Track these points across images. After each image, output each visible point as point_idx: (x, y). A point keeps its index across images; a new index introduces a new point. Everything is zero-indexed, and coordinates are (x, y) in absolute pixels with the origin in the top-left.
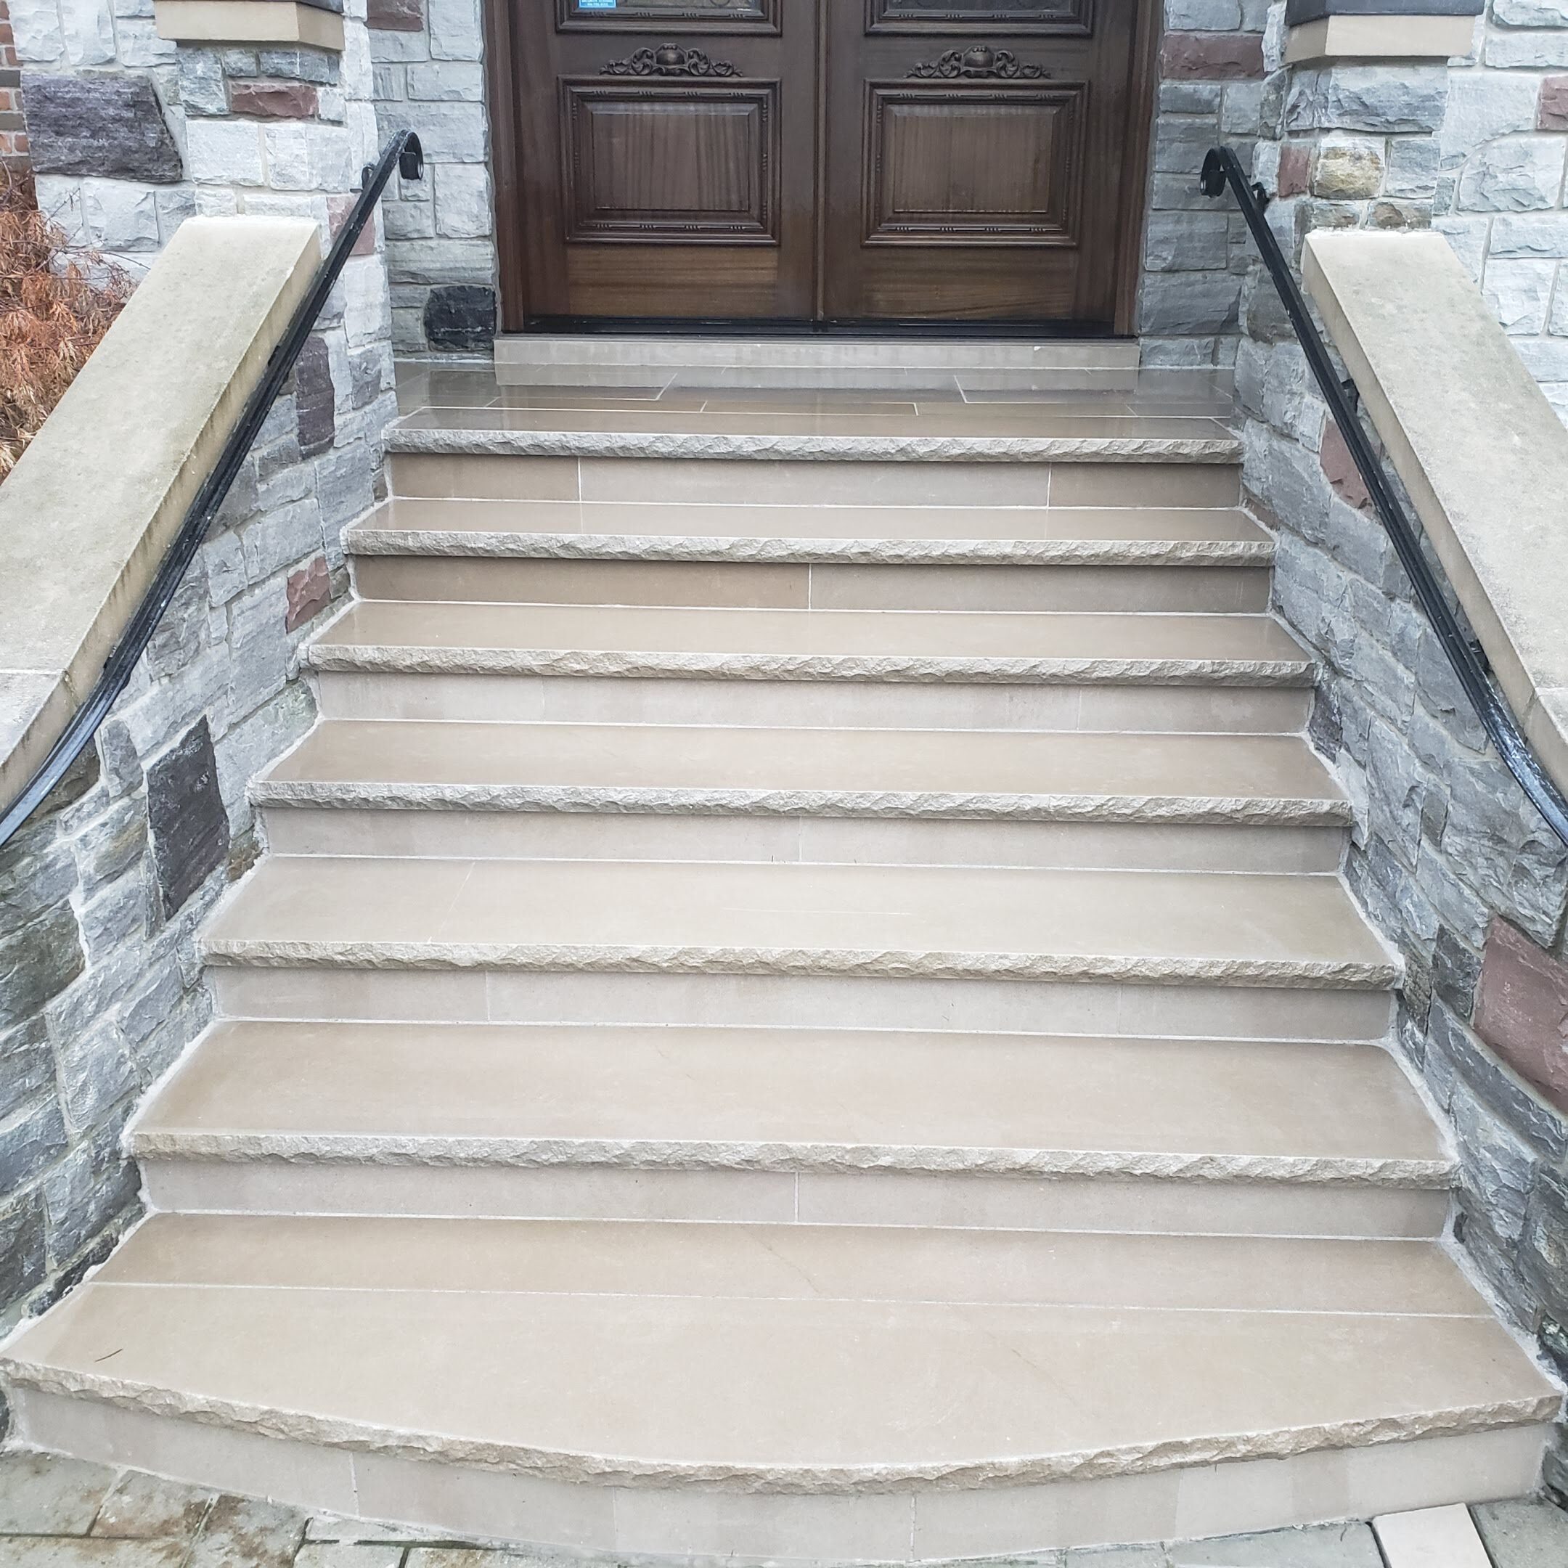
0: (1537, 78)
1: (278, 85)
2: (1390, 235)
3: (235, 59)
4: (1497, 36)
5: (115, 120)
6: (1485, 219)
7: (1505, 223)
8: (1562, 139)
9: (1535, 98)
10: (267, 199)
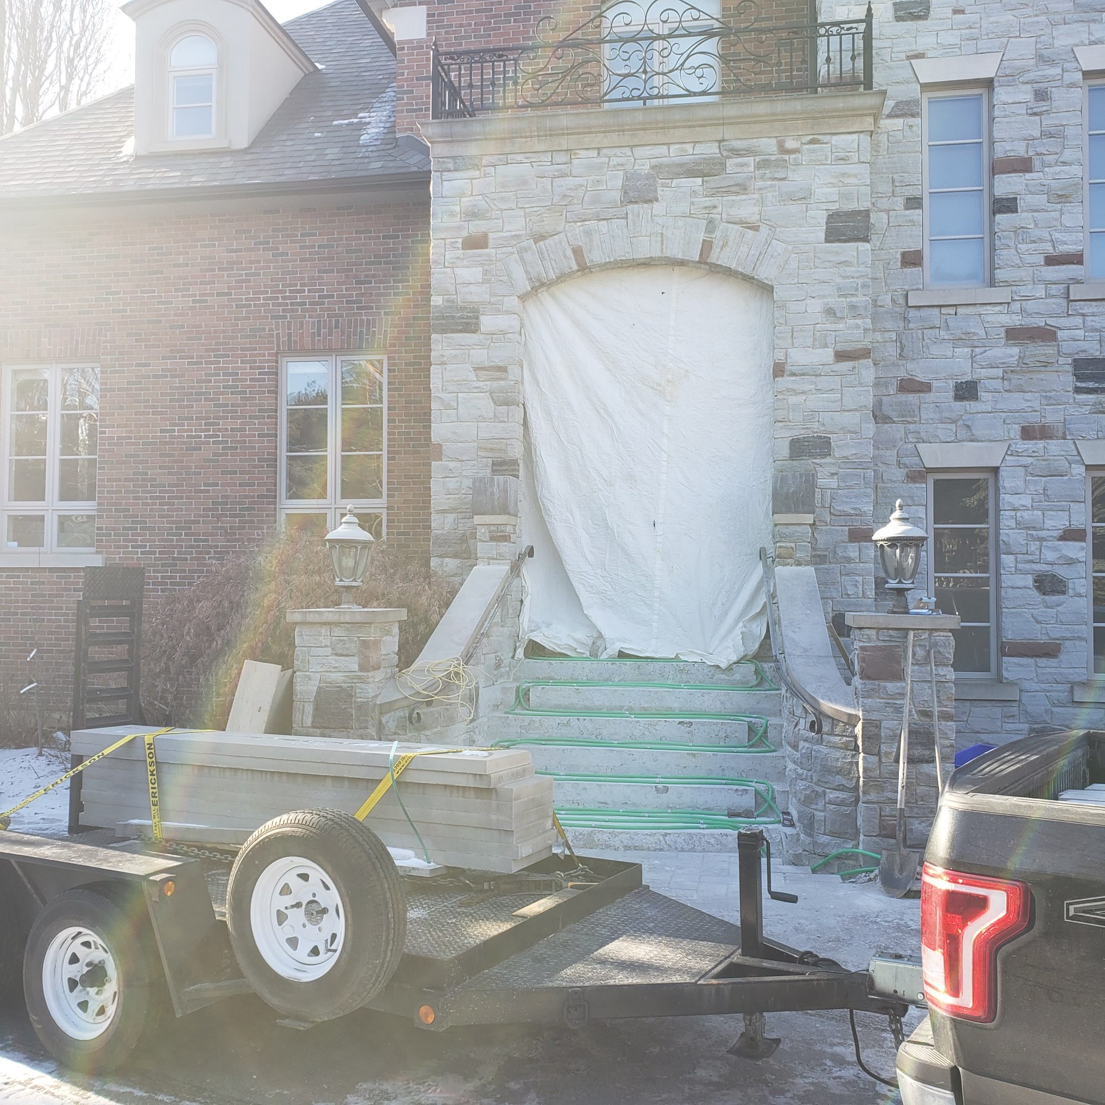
0: (847, 528)
1: (502, 534)
2: (799, 568)
3: (493, 528)
4: (833, 517)
5: (456, 543)
6: (839, 565)
7: (844, 566)
8: (857, 544)
9: (847, 533)
10: (495, 561)
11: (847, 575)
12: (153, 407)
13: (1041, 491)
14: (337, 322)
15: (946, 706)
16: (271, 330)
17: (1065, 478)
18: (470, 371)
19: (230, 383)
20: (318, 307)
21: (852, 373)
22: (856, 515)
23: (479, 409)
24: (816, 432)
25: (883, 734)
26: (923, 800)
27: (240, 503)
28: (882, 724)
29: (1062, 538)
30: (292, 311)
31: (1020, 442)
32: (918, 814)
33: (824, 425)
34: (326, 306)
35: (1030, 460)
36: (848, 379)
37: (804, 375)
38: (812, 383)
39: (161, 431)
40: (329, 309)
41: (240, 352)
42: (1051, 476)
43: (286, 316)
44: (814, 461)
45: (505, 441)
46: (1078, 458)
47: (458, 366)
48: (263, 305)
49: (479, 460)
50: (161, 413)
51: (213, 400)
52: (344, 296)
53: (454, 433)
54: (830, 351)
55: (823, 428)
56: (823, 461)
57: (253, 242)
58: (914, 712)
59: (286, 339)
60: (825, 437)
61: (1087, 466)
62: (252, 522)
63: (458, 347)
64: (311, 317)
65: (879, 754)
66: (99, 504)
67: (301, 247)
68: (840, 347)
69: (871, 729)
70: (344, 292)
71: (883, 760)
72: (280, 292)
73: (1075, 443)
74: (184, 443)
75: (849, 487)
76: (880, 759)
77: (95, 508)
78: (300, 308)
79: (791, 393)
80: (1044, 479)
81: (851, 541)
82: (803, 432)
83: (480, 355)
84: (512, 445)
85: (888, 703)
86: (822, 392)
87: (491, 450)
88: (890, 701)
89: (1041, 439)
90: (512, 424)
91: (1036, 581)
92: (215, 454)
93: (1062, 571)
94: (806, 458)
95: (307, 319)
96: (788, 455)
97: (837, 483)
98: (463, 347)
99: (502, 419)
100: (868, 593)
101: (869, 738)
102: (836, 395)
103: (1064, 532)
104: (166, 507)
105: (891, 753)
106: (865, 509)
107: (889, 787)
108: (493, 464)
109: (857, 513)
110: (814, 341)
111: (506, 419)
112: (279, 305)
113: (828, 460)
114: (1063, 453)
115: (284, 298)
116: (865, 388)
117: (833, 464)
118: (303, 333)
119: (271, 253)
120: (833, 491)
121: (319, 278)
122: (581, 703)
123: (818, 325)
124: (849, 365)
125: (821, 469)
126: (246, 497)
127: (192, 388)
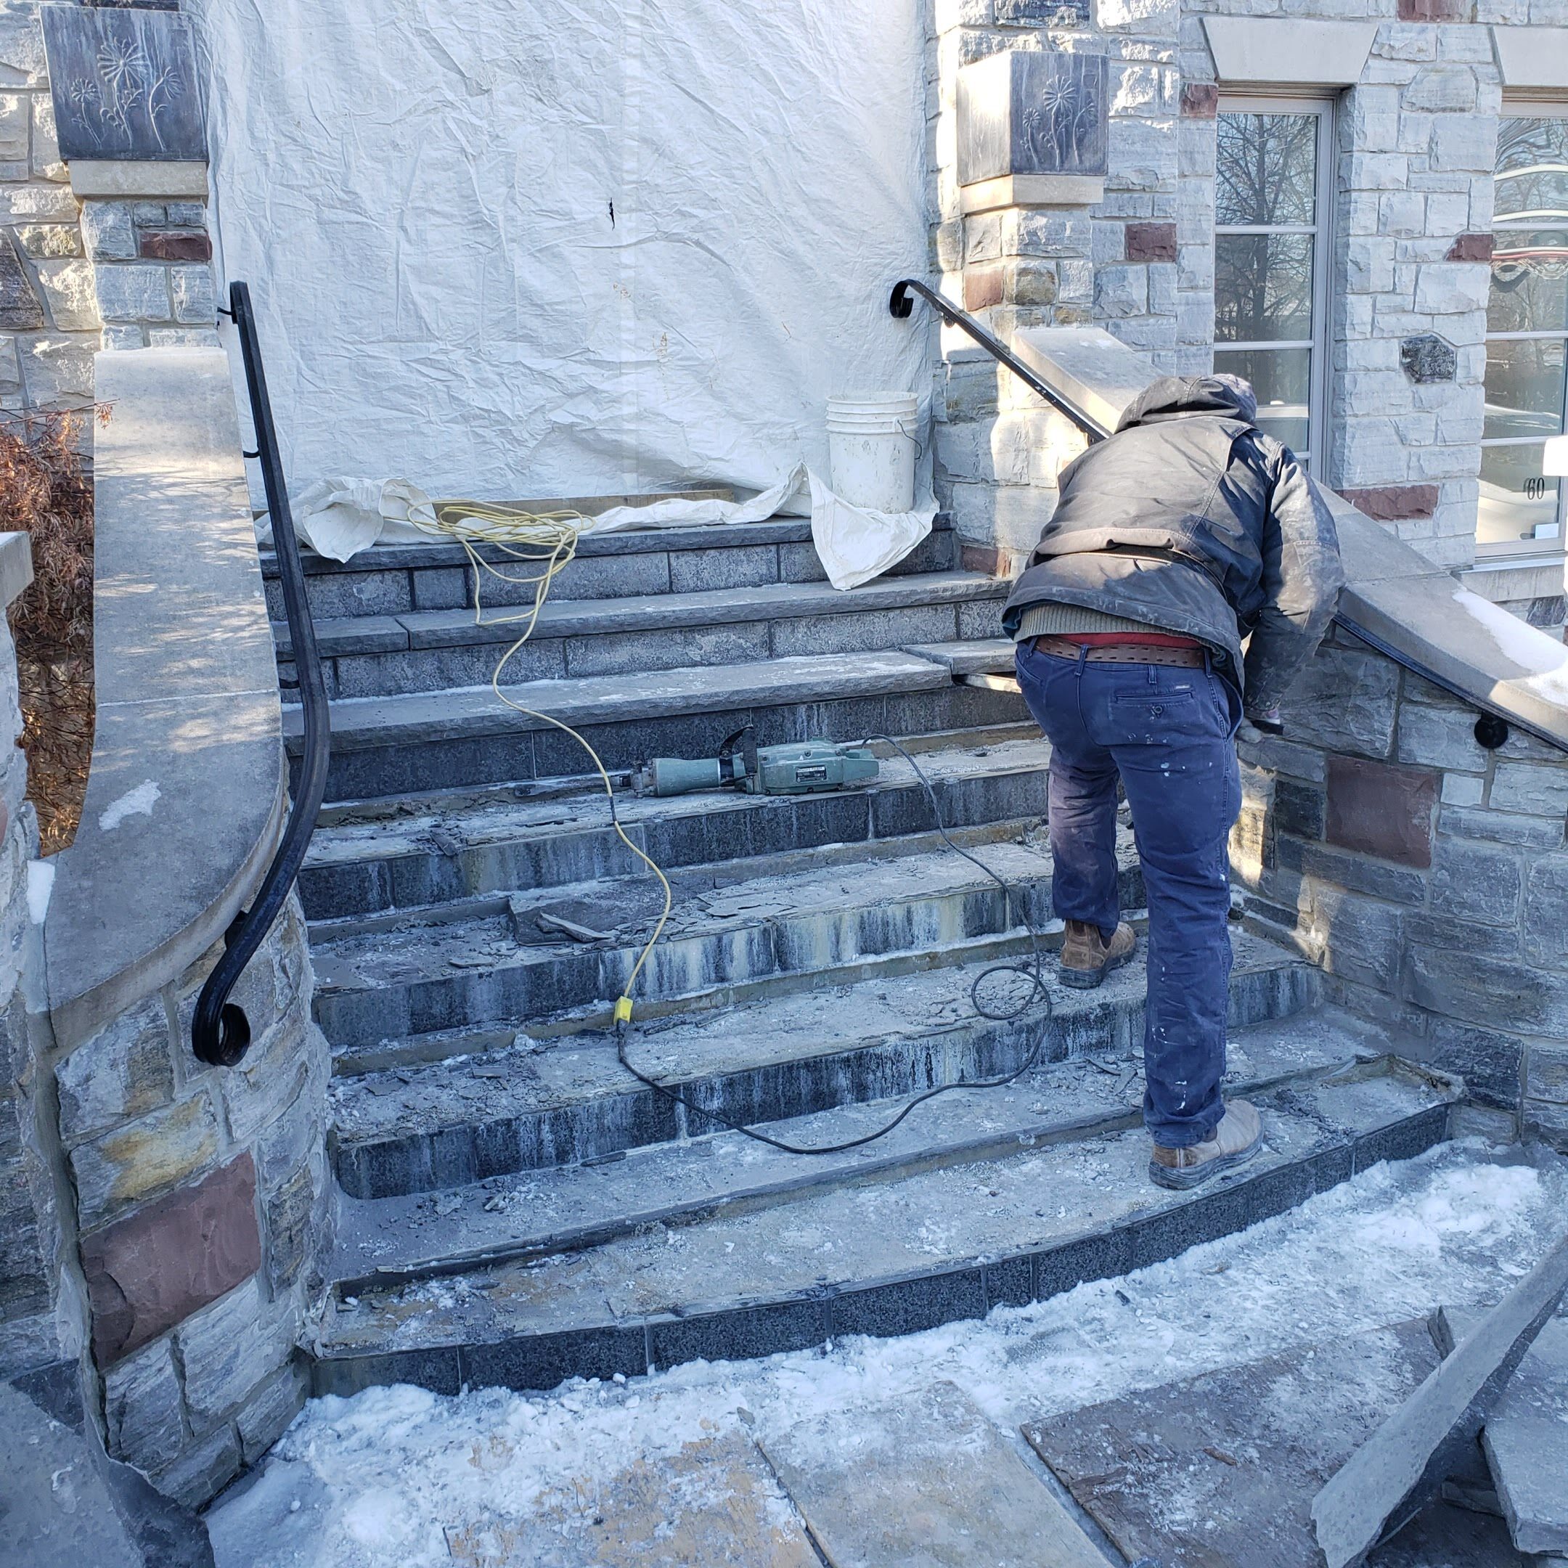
0: (1122, 225)
3: (146, 210)
7: (1117, 326)
8: (1144, 266)
9: (1122, 238)
10: (172, 332)
13: (1425, 146)
17: (1466, 115)
22: (1145, 189)
29: (1455, 256)
31: (1398, 24)
35: (1411, 70)
42: (1444, 110)
44: (1051, 33)
46: (1492, 69)
56: (1072, 35)
61: (1507, 89)
73: (1491, 34)
75: (1130, 113)
80: (1431, 117)
81: (1130, 258)
89: (1433, 19)
91: (1405, 353)
93: (1449, 331)
94: (1036, 23)
96: (990, 12)
103: (1458, 242)
106: (1165, 171)
109: (1147, 182)
113: (1084, 33)
114: (1468, 56)
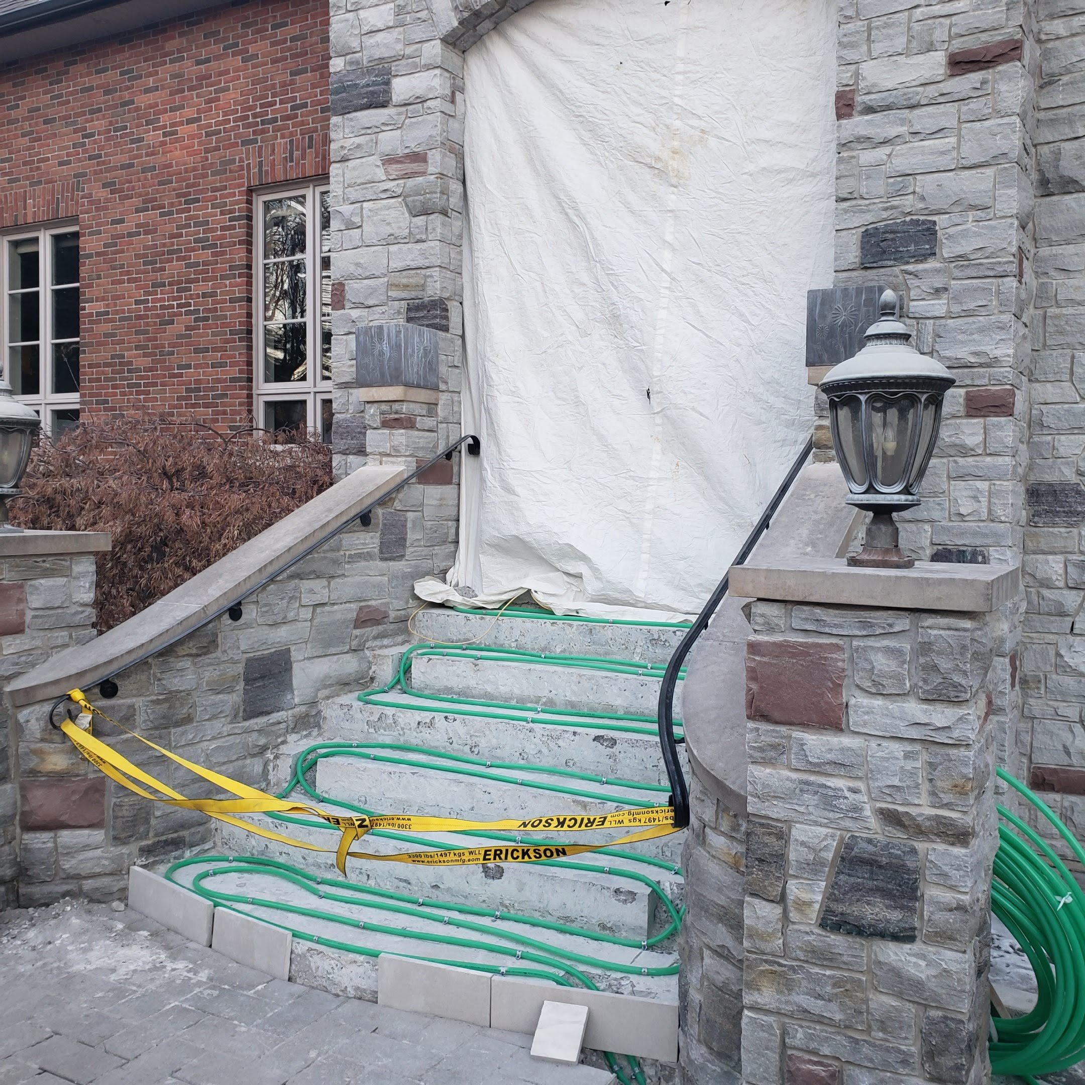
0: (962, 391)
3: (384, 407)
5: (356, 433)
6: (945, 460)
7: (956, 462)
8: (981, 420)
9: (961, 400)
10: (390, 459)
11: (961, 478)
12: (128, 273)
14: (311, 138)
15: (948, 806)
16: (241, 160)
18: (378, 166)
19: (201, 236)
20: (290, 122)
21: (980, 93)
22: (981, 365)
23: (389, 224)
24: (909, 213)
25: (792, 856)
26: (884, 1030)
27: (213, 389)
28: (794, 832)
30: (263, 131)
32: (871, 1060)
33: (923, 198)
34: (300, 119)
36: (972, 106)
37: (888, 108)
38: (903, 122)
39: (137, 302)
40: (303, 123)
41: (210, 194)
43: (256, 139)
44: (903, 267)
45: (423, 272)
47: (364, 160)
48: (233, 129)
49: (390, 303)
50: (134, 280)
51: (184, 259)
52: (319, 103)
53: (358, 265)
54: (940, 57)
55: (921, 205)
56: (920, 267)
57: (222, 46)
58: (868, 813)
59: (256, 170)
60: (924, 222)
62: (225, 413)
63: (363, 132)
64: (283, 137)
65: (782, 900)
66: (82, 396)
67: (273, 44)
68: (957, 45)
69: (767, 839)
70: (319, 97)
71: (793, 915)
72: (250, 108)
74: (158, 316)
75: (969, 314)
76: (785, 913)
77: (78, 400)
78: (270, 126)
79: (864, 145)
81: (969, 416)
82: (885, 215)
83: (390, 141)
84: (431, 276)
85: (807, 783)
86: (922, 136)
87: (406, 286)
88: (812, 778)
90: (432, 244)
92: (188, 328)
94: (892, 263)
95: (279, 141)
96: (857, 260)
97: (945, 307)
98: (369, 131)
99: (418, 237)
100: (1000, 512)
101: (761, 861)
102: (947, 140)
104: (142, 397)
105: (810, 904)
106: (998, 353)
107: (804, 983)
108: (409, 310)
109: (982, 361)
110: (909, 42)
111: (424, 237)
112: (249, 126)
113: (931, 264)
115: (255, 116)
116: (1006, 120)
117: (938, 271)
118: (274, 159)
119: (240, 57)
120: (938, 322)
121: (292, 82)
122: (480, 687)
123: (919, 10)
124: (975, 77)
125: (916, 282)
126: (218, 381)
127: (164, 245)
